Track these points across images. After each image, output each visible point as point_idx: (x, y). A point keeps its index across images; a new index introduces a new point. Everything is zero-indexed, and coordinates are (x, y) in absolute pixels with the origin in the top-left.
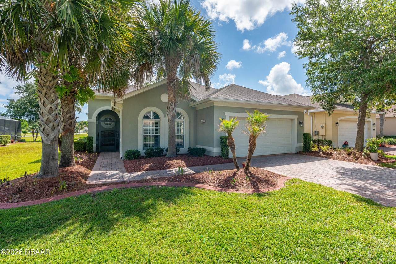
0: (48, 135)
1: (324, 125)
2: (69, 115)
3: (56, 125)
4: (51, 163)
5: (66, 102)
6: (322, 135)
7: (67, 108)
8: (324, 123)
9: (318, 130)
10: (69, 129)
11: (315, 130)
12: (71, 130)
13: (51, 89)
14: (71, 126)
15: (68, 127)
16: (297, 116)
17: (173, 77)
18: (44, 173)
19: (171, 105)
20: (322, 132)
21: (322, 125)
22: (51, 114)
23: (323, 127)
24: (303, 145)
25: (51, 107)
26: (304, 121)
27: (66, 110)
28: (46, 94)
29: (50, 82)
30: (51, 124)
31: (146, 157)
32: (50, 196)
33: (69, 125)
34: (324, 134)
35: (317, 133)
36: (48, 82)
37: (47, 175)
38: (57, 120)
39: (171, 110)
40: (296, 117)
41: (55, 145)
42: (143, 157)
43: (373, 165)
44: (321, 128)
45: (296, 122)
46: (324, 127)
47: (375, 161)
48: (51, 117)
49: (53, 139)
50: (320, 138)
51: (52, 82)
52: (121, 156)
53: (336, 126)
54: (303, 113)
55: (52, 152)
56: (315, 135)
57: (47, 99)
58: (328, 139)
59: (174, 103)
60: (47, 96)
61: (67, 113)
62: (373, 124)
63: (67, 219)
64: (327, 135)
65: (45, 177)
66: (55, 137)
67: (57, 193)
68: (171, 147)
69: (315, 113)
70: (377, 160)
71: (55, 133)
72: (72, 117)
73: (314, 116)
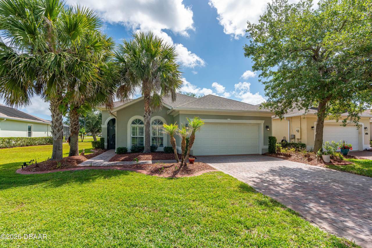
0: (56, 135)
1: (299, 129)
2: (74, 122)
3: (60, 129)
4: (57, 152)
5: (73, 114)
6: (298, 139)
7: (73, 118)
8: (300, 127)
9: (294, 134)
10: (74, 132)
11: (292, 134)
12: (76, 132)
13: (57, 107)
14: (76, 130)
15: (74, 130)
16: (264, 121)
17: (147, 93)
18: (53, 158)
19: (146, 114)
20: (298, 136)
21: (297, 129)
22: (57, 122)
23: (298, 131)
24: (268, 147)
25: (57, 118)
26: (271, 125)
27: (73, 119)
28: (54, 110)
29: (56, 102)
30: (57, 128)
31: (131, 153)
32: (50, 170)
33: (74, 129)
34: (299, 138)
35: (293, 137)
36: (55, 103)
37: (55, 159)
38: (61, 126)
39: (146, 118)
40: (262, 122)
41: (60, 141)
42: (129, 153)
43: (321, 166)
44: (297, 132)
45: (262, 126)
46: (300, 131)
47: (326, 163)
48: (57, 124)
49: (59, 137)
50: (296, 142)
51: (58, 103)
52: (116, 152)
53: (312, 129)
54: (270, 118)
55: (58, 145)
56: (292, 139)
57: (55, 113)
58: (303, 143)
59: (148, 113)
60: (55, 111)
61: (73, 121)
62: (365, 128)
63: (47, 180)
64: (302, 139)
65: (54, 160)
66: (60, 136)
67: (55, 169)
68: (146, 145)
69: (292, 118)
70: (329, 161)
71: (59, 134)
72: (76, 123)
73: (291, 120)
